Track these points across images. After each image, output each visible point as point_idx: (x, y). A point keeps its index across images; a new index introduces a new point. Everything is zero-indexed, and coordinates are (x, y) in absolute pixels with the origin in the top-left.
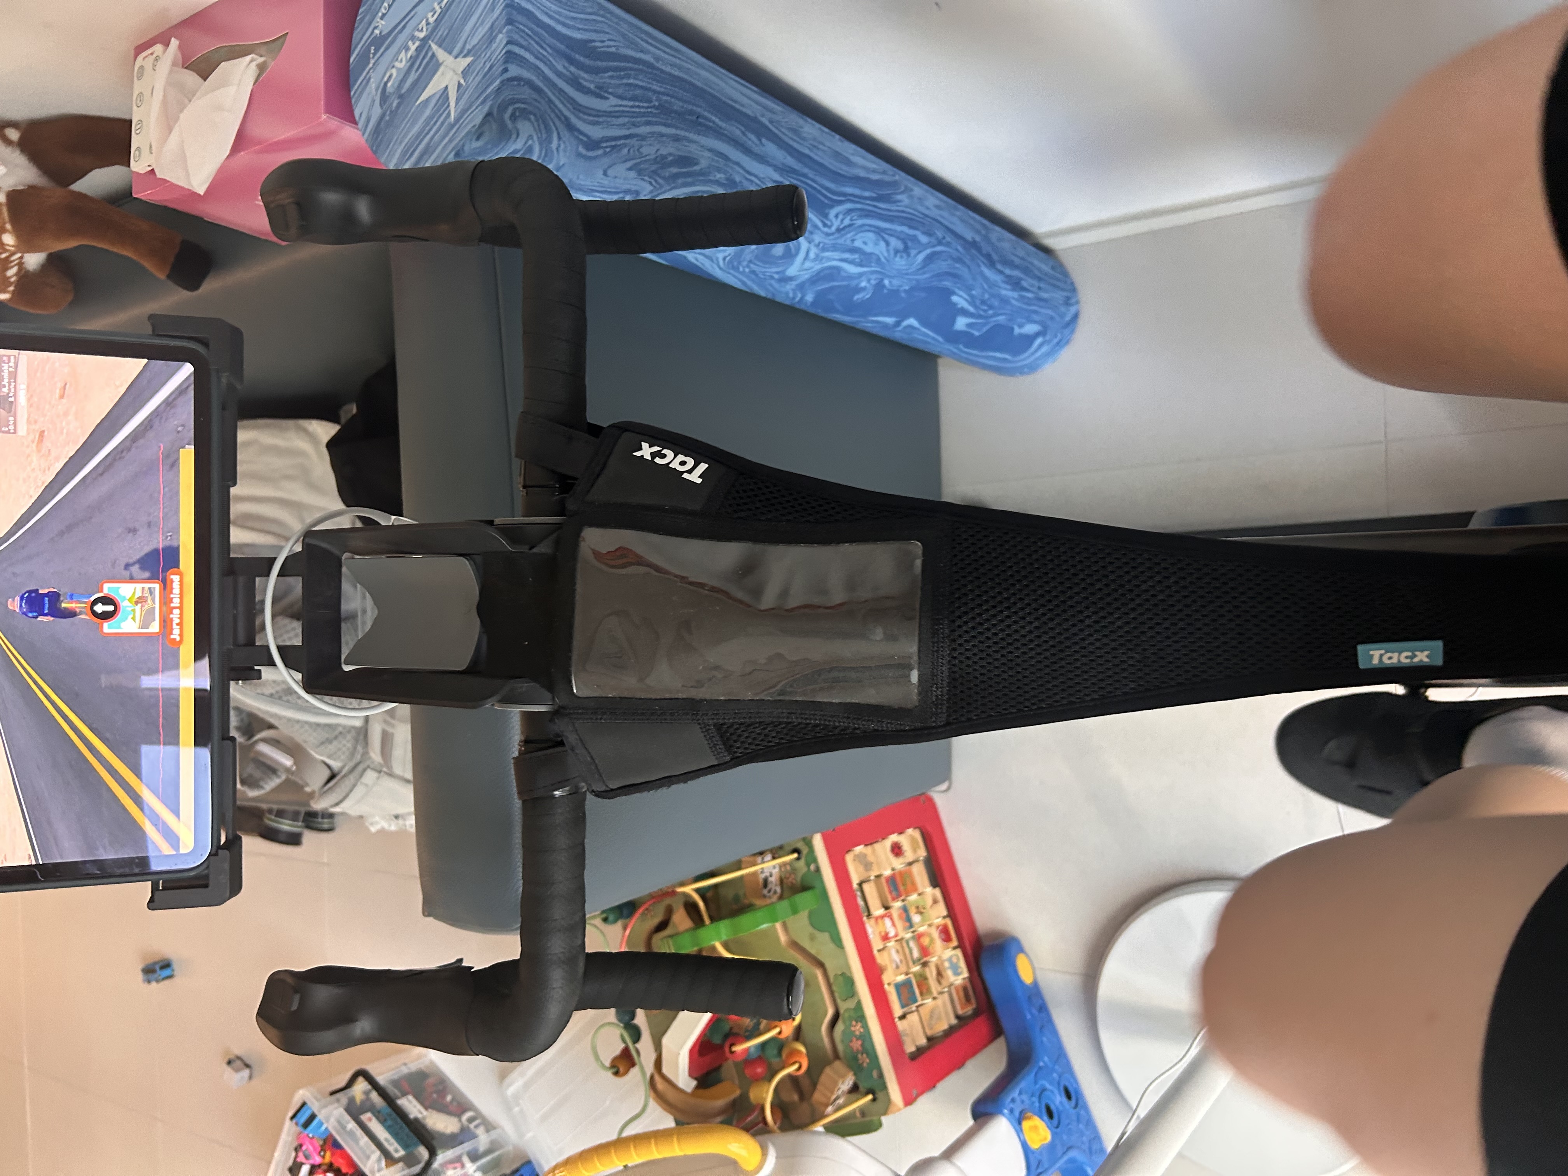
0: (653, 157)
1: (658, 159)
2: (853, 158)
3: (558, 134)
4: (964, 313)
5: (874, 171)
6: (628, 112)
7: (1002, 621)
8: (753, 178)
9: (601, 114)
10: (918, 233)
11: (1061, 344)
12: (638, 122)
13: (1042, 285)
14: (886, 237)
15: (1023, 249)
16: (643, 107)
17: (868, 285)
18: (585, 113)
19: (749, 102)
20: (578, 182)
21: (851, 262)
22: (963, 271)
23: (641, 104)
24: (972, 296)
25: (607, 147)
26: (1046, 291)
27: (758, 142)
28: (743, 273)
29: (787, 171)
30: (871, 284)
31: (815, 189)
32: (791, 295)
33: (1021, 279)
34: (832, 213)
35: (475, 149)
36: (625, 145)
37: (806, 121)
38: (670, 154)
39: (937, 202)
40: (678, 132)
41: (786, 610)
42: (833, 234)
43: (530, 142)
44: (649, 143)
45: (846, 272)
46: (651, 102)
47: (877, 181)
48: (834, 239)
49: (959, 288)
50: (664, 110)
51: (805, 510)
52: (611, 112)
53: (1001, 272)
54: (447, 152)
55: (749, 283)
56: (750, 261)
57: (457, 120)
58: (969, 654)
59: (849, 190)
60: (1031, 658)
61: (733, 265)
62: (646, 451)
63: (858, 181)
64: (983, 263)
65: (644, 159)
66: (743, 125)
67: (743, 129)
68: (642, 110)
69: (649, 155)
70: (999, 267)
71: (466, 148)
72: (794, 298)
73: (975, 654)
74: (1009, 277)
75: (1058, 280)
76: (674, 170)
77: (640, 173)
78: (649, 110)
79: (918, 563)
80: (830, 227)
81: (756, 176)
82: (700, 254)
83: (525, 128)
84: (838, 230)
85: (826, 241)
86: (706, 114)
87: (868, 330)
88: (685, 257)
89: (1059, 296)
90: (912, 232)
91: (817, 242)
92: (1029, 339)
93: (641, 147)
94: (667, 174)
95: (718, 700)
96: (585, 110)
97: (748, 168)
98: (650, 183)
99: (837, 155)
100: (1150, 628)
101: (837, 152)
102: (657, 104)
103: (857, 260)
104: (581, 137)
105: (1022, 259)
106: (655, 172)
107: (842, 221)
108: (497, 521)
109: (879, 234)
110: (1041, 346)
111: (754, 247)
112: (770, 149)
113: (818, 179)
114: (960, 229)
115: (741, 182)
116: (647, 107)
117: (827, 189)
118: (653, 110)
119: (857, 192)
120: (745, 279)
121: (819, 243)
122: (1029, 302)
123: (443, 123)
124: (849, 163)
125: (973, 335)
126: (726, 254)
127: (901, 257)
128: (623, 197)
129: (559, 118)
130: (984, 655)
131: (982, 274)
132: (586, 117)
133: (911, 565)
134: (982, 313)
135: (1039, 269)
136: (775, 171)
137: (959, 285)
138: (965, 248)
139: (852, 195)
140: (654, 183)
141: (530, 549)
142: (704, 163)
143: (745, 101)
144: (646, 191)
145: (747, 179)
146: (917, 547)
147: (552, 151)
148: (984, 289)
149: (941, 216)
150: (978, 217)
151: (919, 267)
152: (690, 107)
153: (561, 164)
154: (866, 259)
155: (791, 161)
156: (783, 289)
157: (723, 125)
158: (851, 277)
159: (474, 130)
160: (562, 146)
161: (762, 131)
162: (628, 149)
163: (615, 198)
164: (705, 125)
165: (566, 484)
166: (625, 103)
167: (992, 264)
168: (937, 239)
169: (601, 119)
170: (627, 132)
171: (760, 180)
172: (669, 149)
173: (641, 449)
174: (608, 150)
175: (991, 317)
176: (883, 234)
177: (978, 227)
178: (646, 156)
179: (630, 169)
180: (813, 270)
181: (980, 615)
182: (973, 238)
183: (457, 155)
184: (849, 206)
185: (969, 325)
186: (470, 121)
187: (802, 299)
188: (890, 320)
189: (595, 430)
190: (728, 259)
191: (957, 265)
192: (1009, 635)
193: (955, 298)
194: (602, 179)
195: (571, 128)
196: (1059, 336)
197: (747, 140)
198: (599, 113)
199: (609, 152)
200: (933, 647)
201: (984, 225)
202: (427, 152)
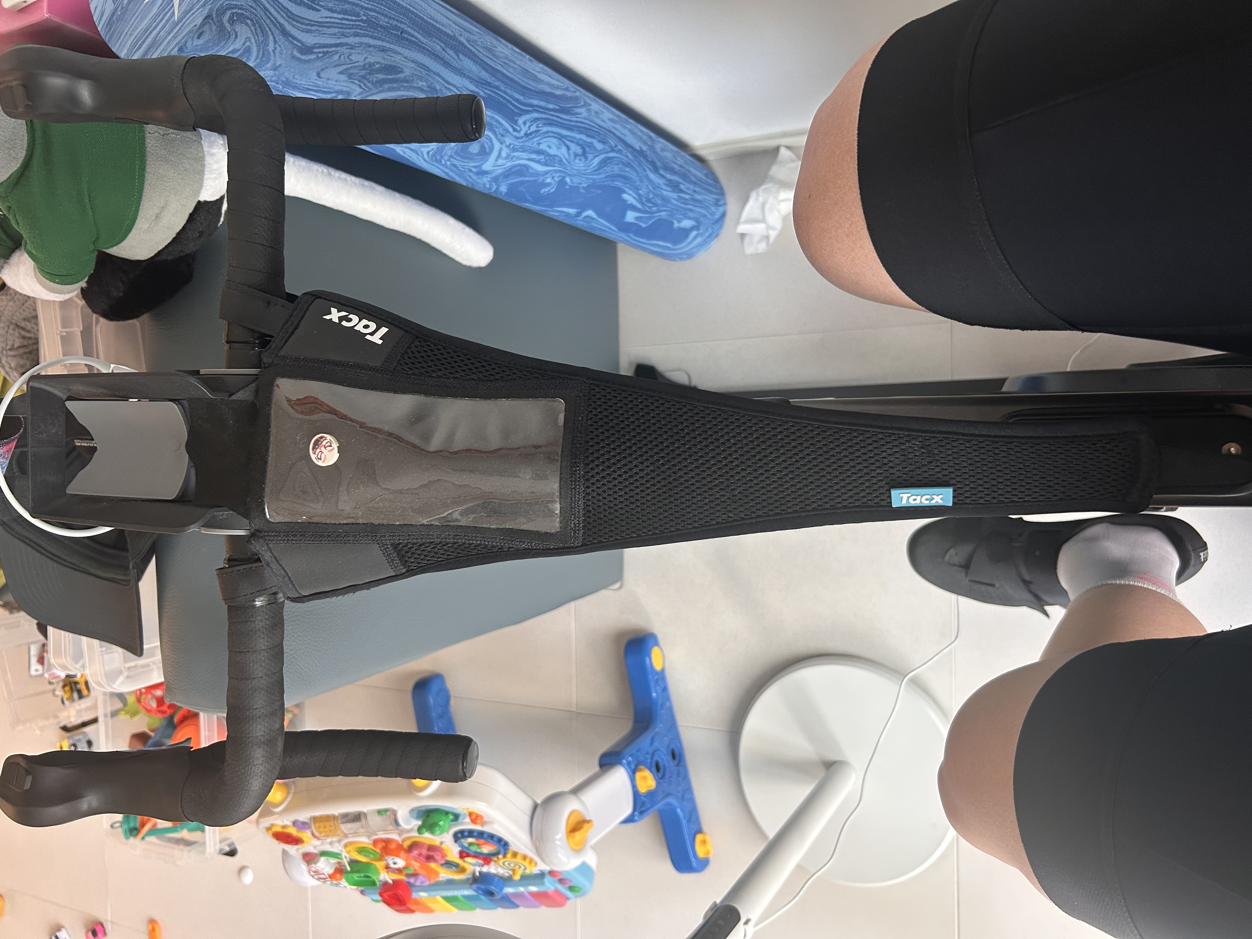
0: (361, 64)
1: (367, 66)
2: (541, 76)
3: (274, 38)
4: (633, 208)
5: (558, 88)
6: (338, 23)
7: (625, 465)
8: (451, 87)
9: (313, 23)
10: (595, 142)
11: (713, 236)
12: (348, 33)
13: (696, 189)
14: (568, 143)
15: (682, 159)
16: (352, 20)
17: (552, 181)
18: (298, 22)
19: (449, 22)
20: (295, 81)
21: (538, 162)
22: (633, 175)
23: (350, 18)
24: (639, 195)
25: (319, 53)
26: (699, 193)
27: (456, 58)
28: (445, 165)
29: (482, 83)
30: (555, 181)
31: (507, 100)
32: (488, 186)
33: (680, 183)
34: (521, 121)
35: (197, 46)
36: (337, 52)
37: (500, 42)
38: (378, 63)
39: (611, 116)
40: (384, 44)
41: (450, 453)
42: (522, 138)
43: (248, 44)
44: (358, 51)
45: (533, 169)
46: (358, 16)
47: (559, 95)
48: (523, 142)
49: (629, 188)
50: (372, 25)
51: (470, 369)
52: (322, 22)
53: (663, 177)
54: (172, 46)
55: (451, 174)
56: (451, 156)
57: (180, 20)
58: (600, 491)
59: (535, 102)
60: (648, 495)
61: (436, 158)
62: (335, 315)
63: (542, 94)
64: (649, 168)
65: (353, 65)
66: (442, 42)
67: (443, 45)
68: (351, 23)
69: (358, 62)
70: (662, 172)
71: (189, 45)
72: (490, 189)
73: (604, 492)
74: (670, 181)
75: (710, 185)
76: (381, 76)
77: (350, 76)
78: (358, 23)
79: (562, 417)
80: (519, 132)
81: (454, 86)
82: (407, 148)
83: (243, 31)
84: (526, 135)
85: (517, 143)
86: (409, 30)
87: (556, 218)
88: (394, 150)
89: (710, 198)
90: (589, 140)
91: (508, 143)
92: (686, 232)
93: (351, 55)
94: (375, 79)
95: (393, 525)
96: (298, 19)
97: (446, 78)
98: (360, 86)
99: (526, 72)
100: (738, 473)
101: (525, 69)
102: (365, 18)
103: (542, 160)
104: (295, 42)
105: (681, 166)
106: (363, 77)
107: (529, 127)
108: (202, 371)
109: (561, 140)
110: (696, 237)
111: (453, 144)
112: (467, 64)
113: (509, 91)
114: (630, 139)
115: (440, 90)
116: (355, 21)
117: (517, 100)
118: (361, 23)
119: (543, 104)
120: (447, 171)
121: (510, 144)
122: (685, 202)
123: (168, 21)
124: (536, 79)
125: (640, 226)
126: (429, 149)
127: (580, 160)
128: (336, 97)
129: (275, 25)
130: (611, 492)
131: (647, 177)
132: (299, 25)
133: (556, 420)
134: (647, 209)
135: (695, 176)
136: (471, 82)
137: (628, 185)
138: (634, 156)
139: (537, 106)
140: (362, 85)
141: (231, 395)
142: (407, 72)
143: (445, 21)
144: (356, 94)
145: (446, 87)
146: (560, 404)
147: (269, 53)
148: (649, 189)
149: (614, 127)
150: (646, 130)
151: (595, 168)
152: (395, 23)
153: (278, 64)
154: (550, 160)
155: (485, 75)
156: (479, 181)
157: (425, 41)
158: (538, 174)
159: (195, 29)
160: (278, 49)
161: (459, 48)
162: (339, 55)
163: (329, 96)
164: (407, 39)
165: (264, 341)
166: (335, 15)
167: (656, 170)
168: (611, 147)
169: (314, 28)
170: (338, 41)
171: (457, 89)
172: (376, 58)
173: (330, 313)
174: (320, 55)
175: (656, 212)
176: (564, 140)
177: (645, 137)
178: (355, 62)
179: (341, 73)
180: (506, 166)
181: (609, 459)
182: (640, 147)
183: (181, 50)
184: (535, 115)
185: (637, 218)
186: (193, 21)
187: (497, 189)
188: (572, 211)
189: (291, 298)
190: (431, 153)
191: (627, 169)
192: (631, 477)
193: (625, 196)
194: (316, 80)
195: (285, 33)
196: (710, 229)
197: (446, 54)
198: (311, 23)
199: (322, 57)
200: (571, 485)
201: (650, 137)
202: (154, 45)
